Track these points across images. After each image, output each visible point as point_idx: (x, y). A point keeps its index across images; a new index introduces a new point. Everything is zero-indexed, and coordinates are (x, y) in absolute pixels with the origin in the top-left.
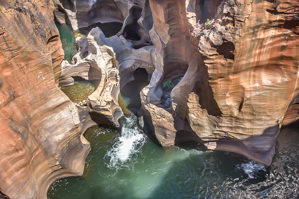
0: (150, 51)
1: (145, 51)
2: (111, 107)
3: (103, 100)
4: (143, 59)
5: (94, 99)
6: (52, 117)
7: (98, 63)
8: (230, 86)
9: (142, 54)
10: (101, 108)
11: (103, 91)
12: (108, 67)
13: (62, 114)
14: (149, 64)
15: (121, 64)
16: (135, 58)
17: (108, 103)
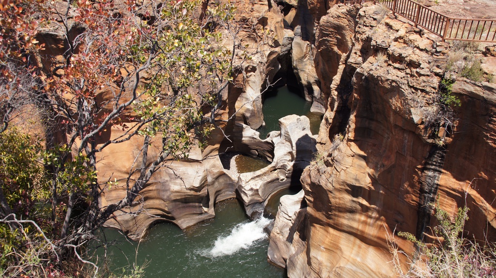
2: (252, 195)
6: (178, 167)
8: (327, 240)
10: (243, 190)
11: (258, 176)
12: (285, 158)
17: (252, 189)
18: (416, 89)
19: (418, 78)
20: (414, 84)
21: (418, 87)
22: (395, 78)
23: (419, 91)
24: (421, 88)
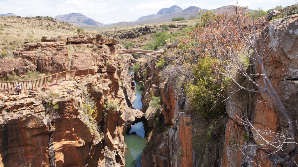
18: (39, 112)
19: (37, 108)
20: (37, 111)
21: (40, 111)
22: (27, 113)
23: (41, 112)
24: (41, 111)
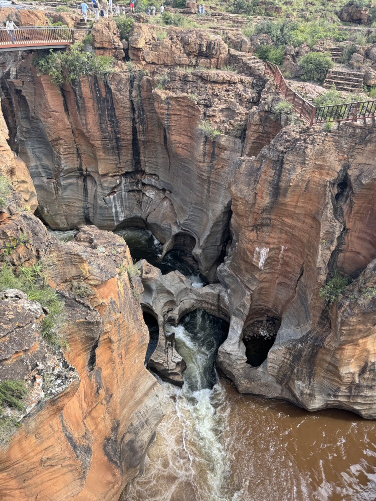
0: (218, 291)
1: (212, 291)
3: (170, 361)
4: (207, 300)
5: (160, 361)
7: (154, 308)
9: (207, 294)
13: (148, 403)
14: (212, 305)
15: (179, 306)
16: (195, 297)
